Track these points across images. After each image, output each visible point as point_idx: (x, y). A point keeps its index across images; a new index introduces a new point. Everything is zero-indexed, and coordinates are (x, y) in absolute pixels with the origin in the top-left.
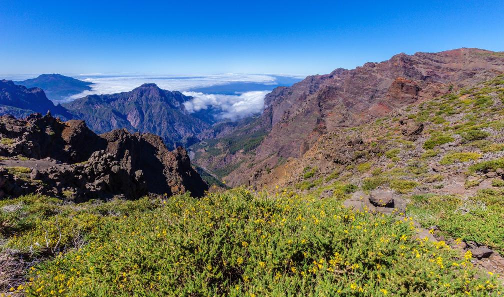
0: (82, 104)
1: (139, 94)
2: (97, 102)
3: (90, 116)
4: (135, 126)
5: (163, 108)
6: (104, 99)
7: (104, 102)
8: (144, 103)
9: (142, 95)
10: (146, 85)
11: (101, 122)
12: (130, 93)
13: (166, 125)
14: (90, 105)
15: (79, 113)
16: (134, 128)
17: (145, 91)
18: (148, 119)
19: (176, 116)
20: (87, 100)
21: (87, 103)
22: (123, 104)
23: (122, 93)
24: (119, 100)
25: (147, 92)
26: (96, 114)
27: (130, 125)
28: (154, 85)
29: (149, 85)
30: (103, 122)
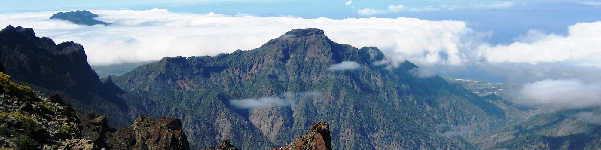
0: (152, 78)
1: (280, 55)
2: (182, 74)
3: (169, 108)
4: (272, 138)
5: (343, 93)
6: (198, 66)
7: (199, 73)
8: (291, 78)
9: (286, 58)
10: (297, 33)
11: (194, 123)
12: (256, 52)
13: (351, 136)
14: (169, 82)
15: (147, 101)
16: (269, 142)
17: (295, 47)
18: (304, 119)
19: (377, 115)
20: (163, 69)
21: (162, 78)
22: (240, 78)
23: (239, 53)
24: (230, 70)
25: (299, 50)
26: (182, 104)
27: (261, 134)
28: (319, 32)
29: (305, 33)
30: (199, 122)
